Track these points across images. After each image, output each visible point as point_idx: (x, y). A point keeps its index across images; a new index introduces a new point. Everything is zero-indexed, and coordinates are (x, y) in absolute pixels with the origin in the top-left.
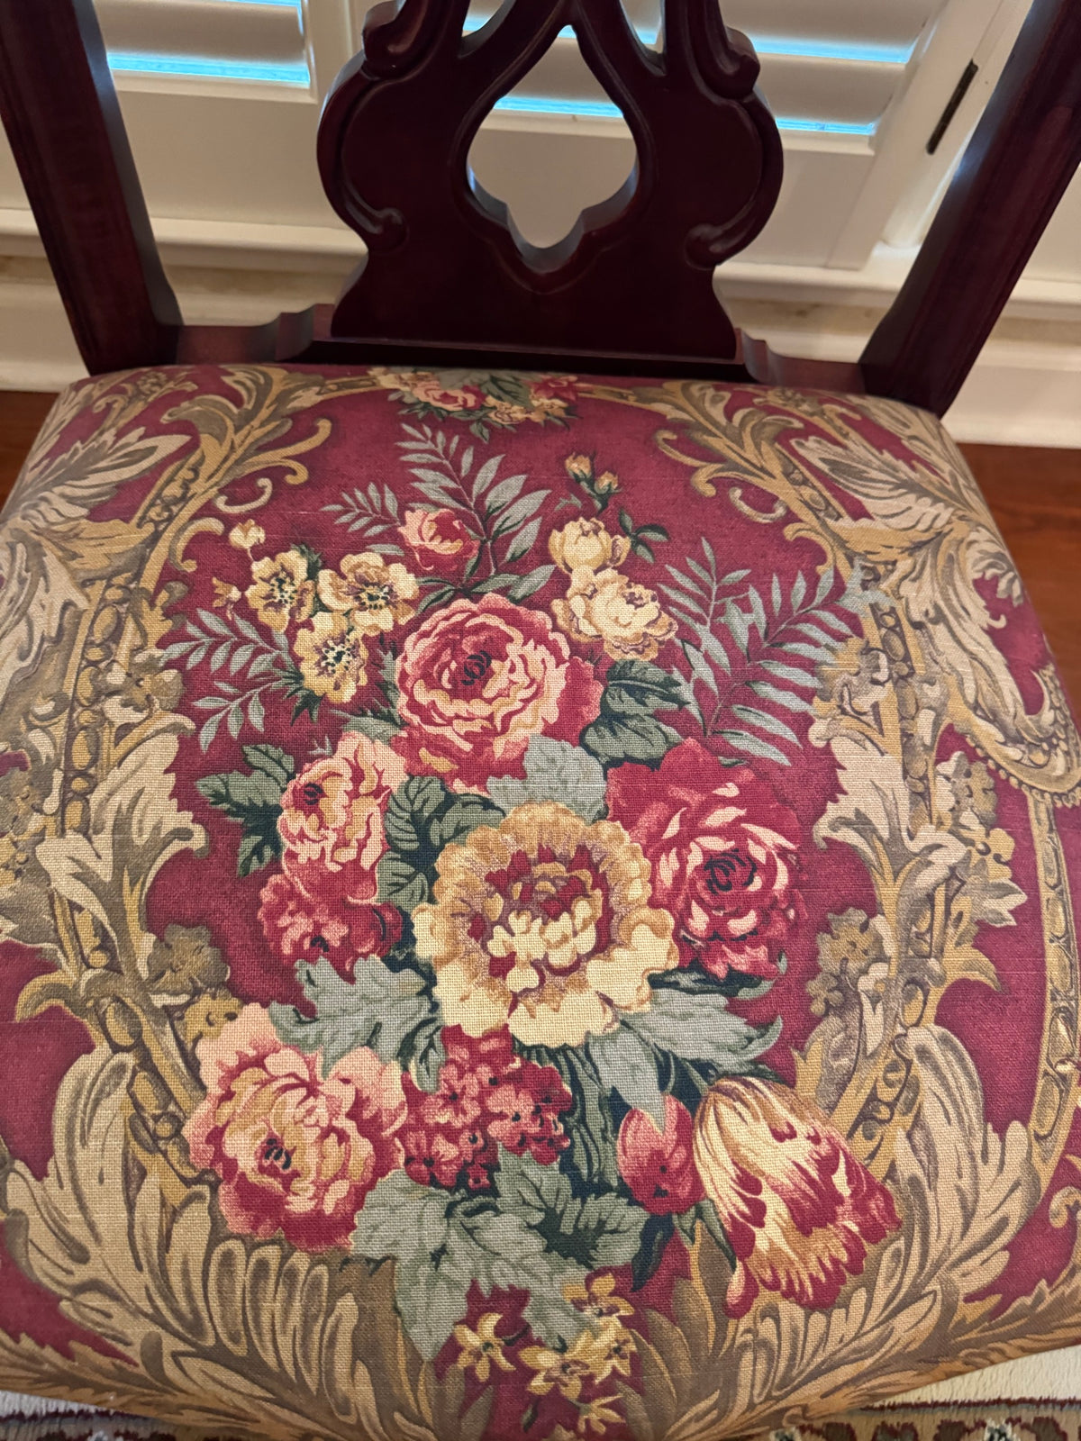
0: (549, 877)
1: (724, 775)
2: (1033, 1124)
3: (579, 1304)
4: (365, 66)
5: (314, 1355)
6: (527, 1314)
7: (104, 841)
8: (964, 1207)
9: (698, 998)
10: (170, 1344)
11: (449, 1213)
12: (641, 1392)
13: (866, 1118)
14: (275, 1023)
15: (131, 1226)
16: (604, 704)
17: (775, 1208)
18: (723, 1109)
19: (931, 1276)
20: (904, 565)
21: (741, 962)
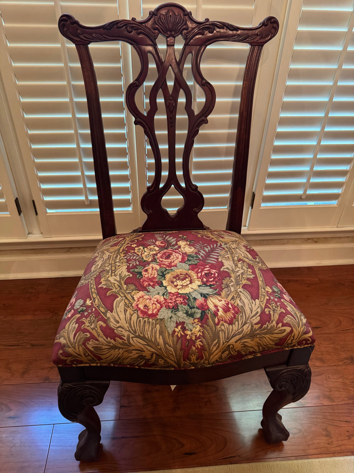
0: (182, 277)
1: (207, 265)
2: (260, 300)
3: (193, 323)
4: (147, 192)
5: (153, 334)
6: (185, 325)
7: (118, 277)
8: (250, 310)
9: (206, 287)
10: (131, 335)
11: (172, 312)
12: (205, 338)
13: (233, 298)
14: (144, 293)
15: (125, 317)
16: (187, 259)
17: (220, 309)
18: (211, 298)
19: (248, 320)
20: (231, 243)
21: (212, 283)
